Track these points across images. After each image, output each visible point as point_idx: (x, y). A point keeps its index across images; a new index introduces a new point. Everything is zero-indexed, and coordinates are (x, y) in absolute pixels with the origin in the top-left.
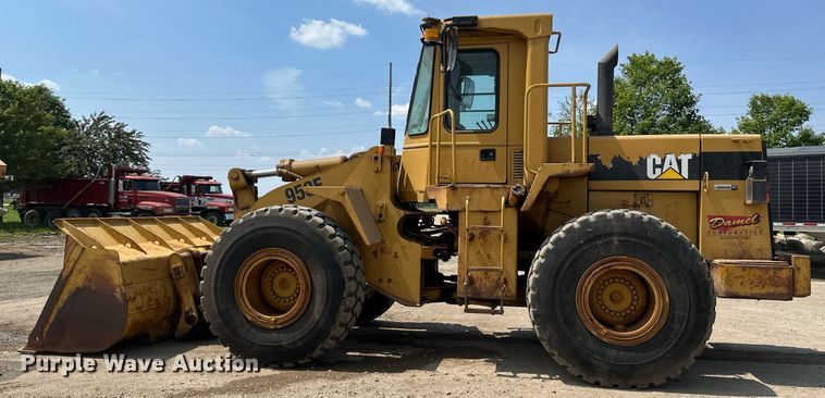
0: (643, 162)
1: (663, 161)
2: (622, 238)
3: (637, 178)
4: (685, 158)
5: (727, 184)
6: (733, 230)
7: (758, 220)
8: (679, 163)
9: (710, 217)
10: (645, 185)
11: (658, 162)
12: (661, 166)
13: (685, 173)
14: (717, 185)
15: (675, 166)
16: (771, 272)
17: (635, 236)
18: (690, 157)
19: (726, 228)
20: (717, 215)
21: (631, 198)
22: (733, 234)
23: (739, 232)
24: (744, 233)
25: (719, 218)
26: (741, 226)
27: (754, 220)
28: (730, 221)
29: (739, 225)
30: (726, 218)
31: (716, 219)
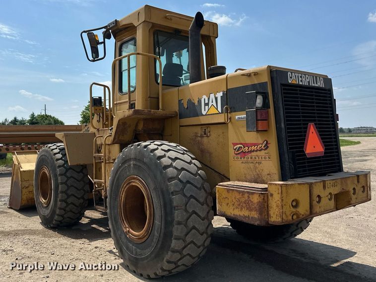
0: (200, 102)
1: (209, 99)
2: (134, 162)
3: (198, 115)
4: (219, 96)
7: (267, 147)
8: (216, 99)
9: (235, 144)
11: (207, 102)
12: (208, 104)
13: (220, 108)
15: (214, 103)
17: (139, 161)
18: (221, 94)
19: (245, 153)
20: (238, 142)
21: (199, 131)
22: (250, 159)
23: (253, 157)
24: (257, 158)
25: (240, 146)
26: (255, 152)
27: (264, 147)
28: (247, 148)
29: (254, 151)
30: (245, 145)
31: (238, 146)
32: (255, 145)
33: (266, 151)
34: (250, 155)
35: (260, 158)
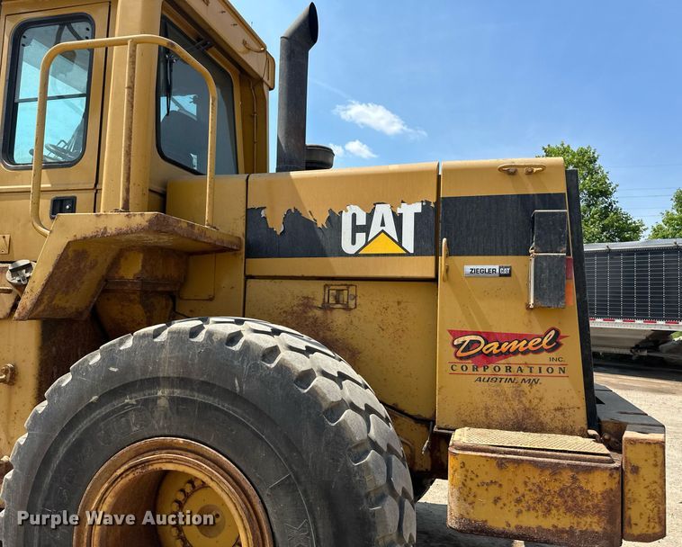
0: (334, 221)
1: (370, 217)
2: (177, 392)
3: (323, 254)
4: (410, 211)
5: (491, 264)
6: (502, 363)
7: (556, 344)
8: (398, 220)
9: (456, 334)
10: (337, 267)
11: (361, 221)
12: (366, 229)
13: (409, 243)
14: (469, 265)
15: (391, 228)
16: (566, 477)
17: (206, 387)
18: (418, 208)
19: (488, 357)
20: (469, 330)
21: (317, 291)
22: (503, 370)
23: (515, 368)
24: (526, 371)
25: (473, 338)
26: (520, 355)
27: (548, 344)
28: (496, 345)
29: (516, 352)
30: (488, 337)
31: (468, 339)
32: (519, 338)
33: (554, 355)
34: (503, 361)
35: (536, 370)
